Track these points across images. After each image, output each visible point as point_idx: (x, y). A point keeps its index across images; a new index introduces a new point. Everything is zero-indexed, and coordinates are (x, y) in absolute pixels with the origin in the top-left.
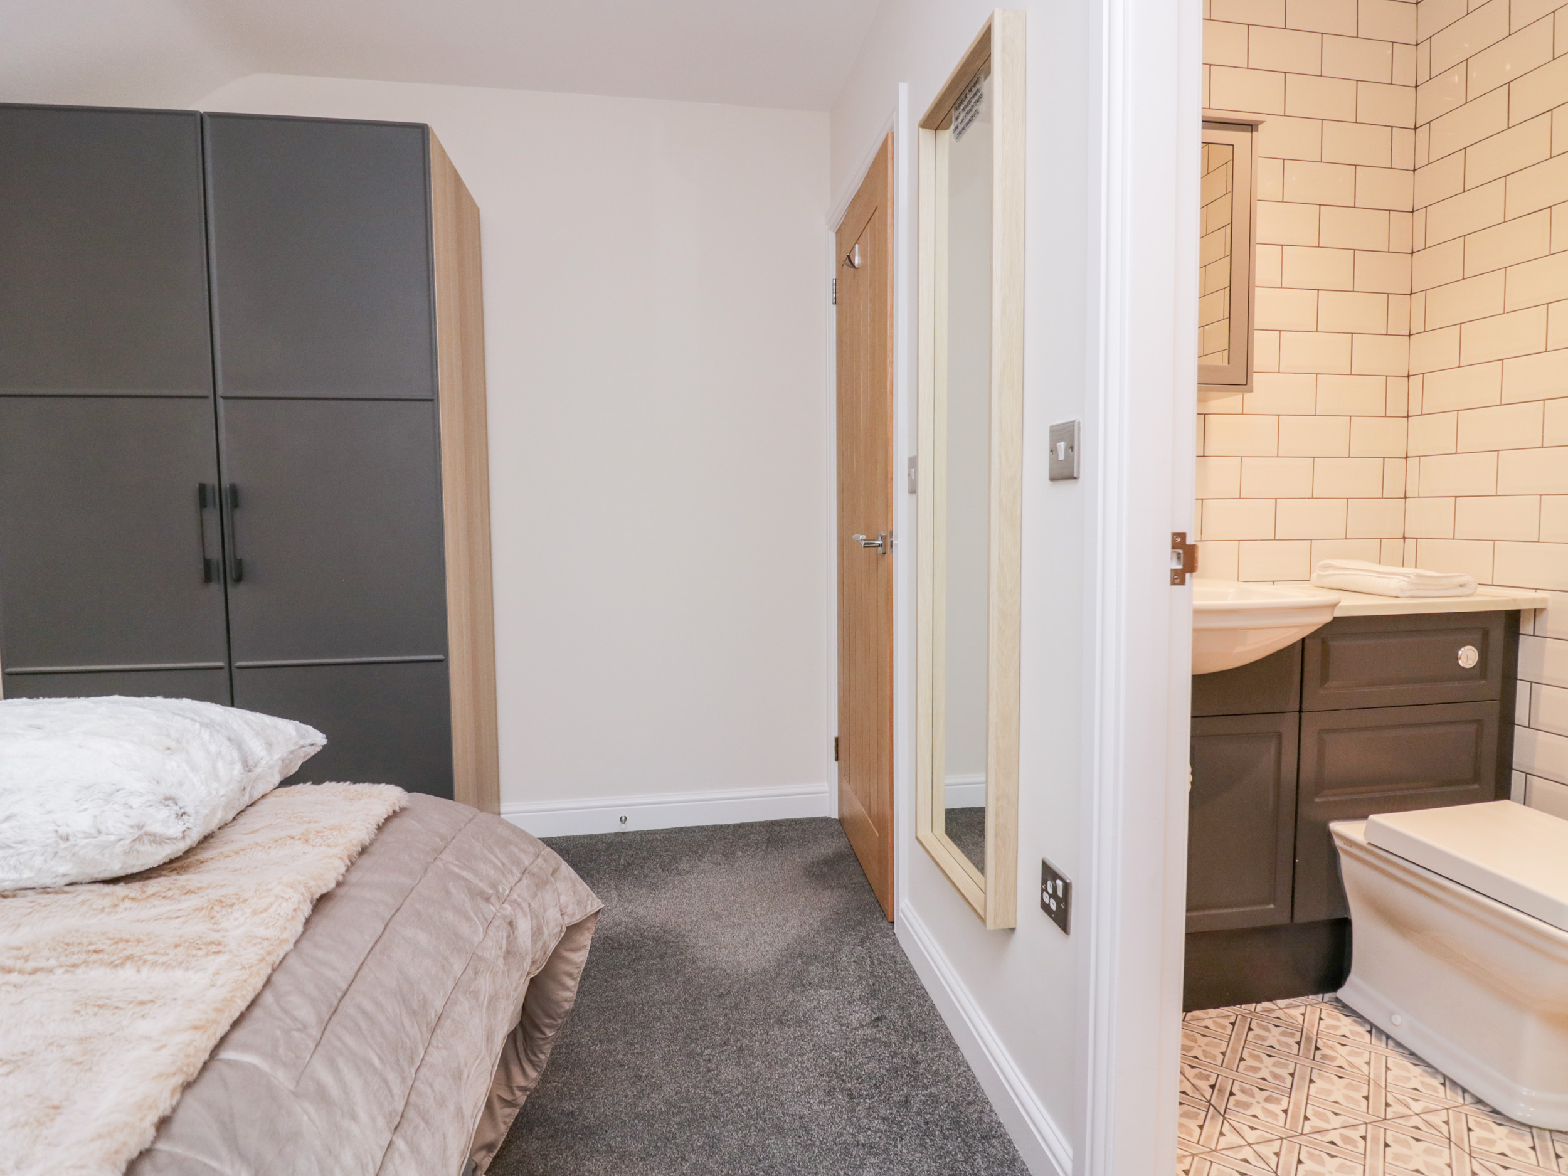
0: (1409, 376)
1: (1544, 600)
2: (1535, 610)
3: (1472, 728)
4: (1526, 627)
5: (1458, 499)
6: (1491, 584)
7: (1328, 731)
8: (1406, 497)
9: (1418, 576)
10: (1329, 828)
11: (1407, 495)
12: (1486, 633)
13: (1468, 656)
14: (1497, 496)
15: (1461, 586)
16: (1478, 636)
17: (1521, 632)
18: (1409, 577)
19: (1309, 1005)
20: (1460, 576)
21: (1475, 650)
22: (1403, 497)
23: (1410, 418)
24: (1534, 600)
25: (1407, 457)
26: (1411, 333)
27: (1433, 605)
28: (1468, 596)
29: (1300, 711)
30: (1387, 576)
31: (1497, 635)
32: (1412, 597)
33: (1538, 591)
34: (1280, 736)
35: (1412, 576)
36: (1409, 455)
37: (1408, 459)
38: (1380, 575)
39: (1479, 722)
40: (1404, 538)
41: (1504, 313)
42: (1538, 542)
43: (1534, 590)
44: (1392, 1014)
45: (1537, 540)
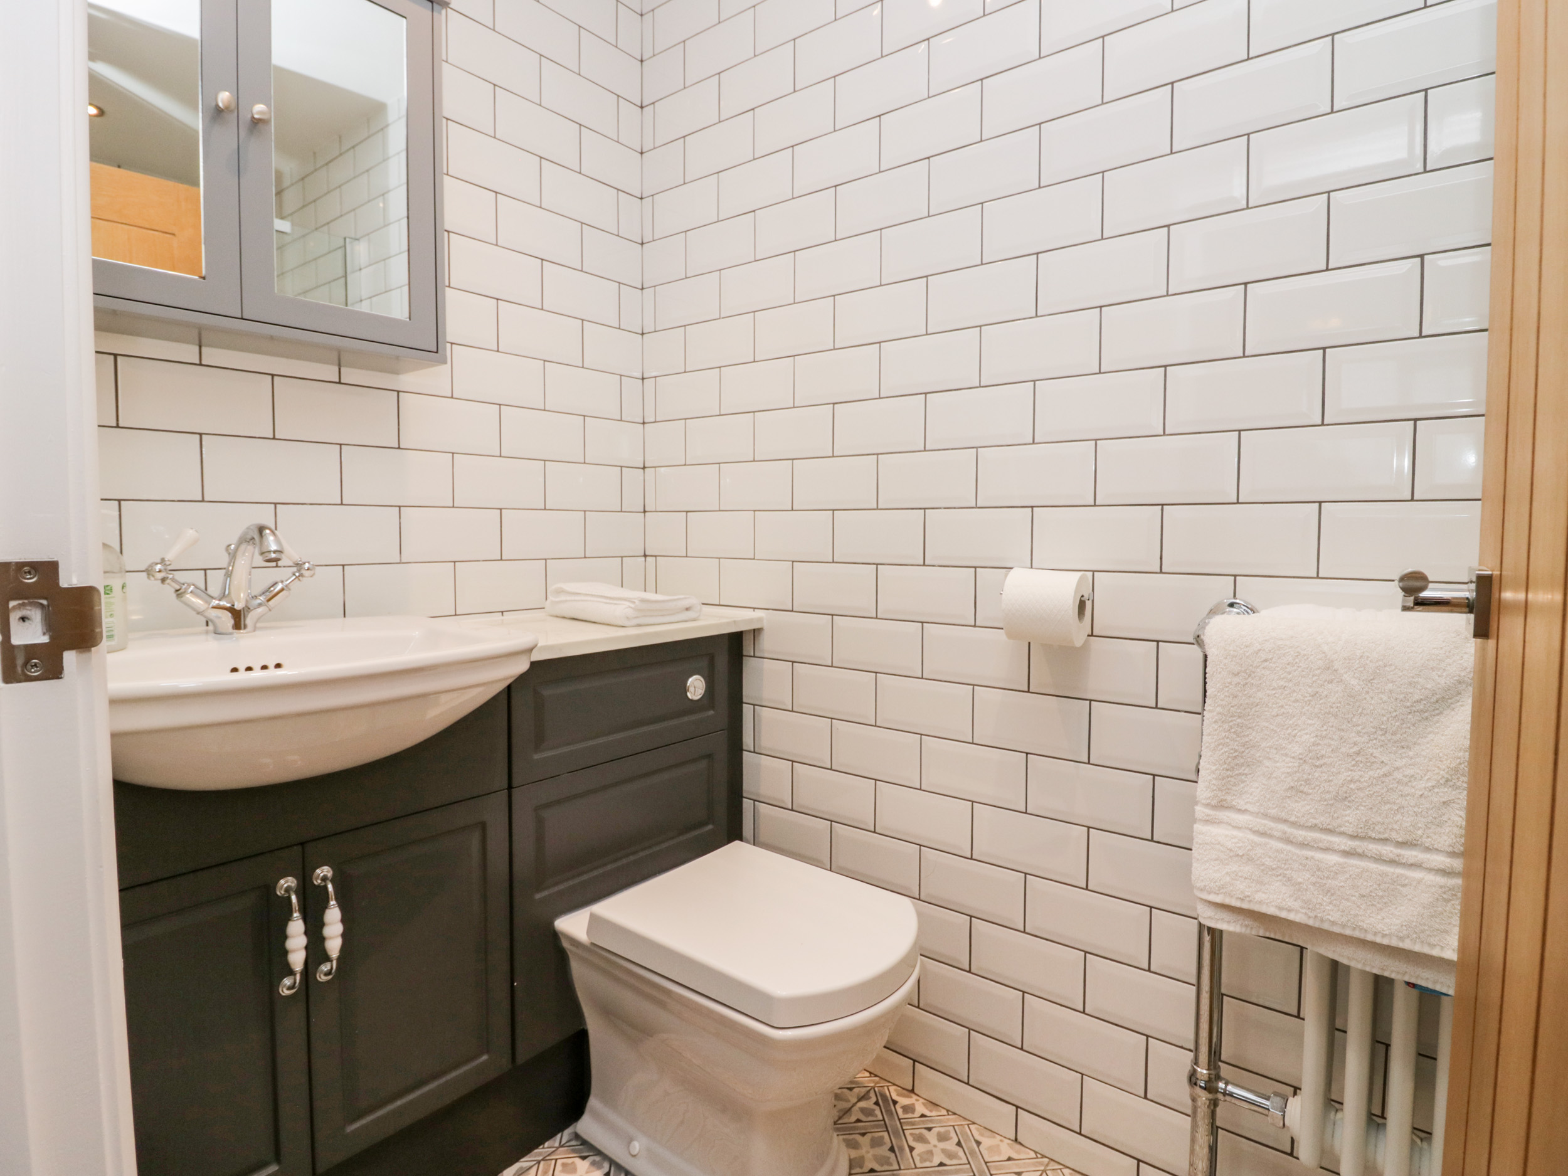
0: (643, 379)
1: (760, 620)
2: (754, 630)
3: (703, 764)
4: (748, 649)
5: (689, 513)
6: (718, 603)
7: (548, 805)
8: (645, 512)
9: (643, 601)
10: (553, 927)
11: (646, 510)
12: (712, 659)
13: (696, 686)
14: (720, 511)
15: (687, 609)
16: (704, 663)
17: (745, 653)
18: (634, 602)
19: (543, 1160)
20: (685, 598)
21: (702, 680)
22: (642, 510)
23: (645, 425)
24: (751, 621)
25: (644, 468)
26: (644, 332)
27: (657, 634)
28: (694, 620)
29: (510, 787)
30: (615, 602)
31: (722, 662)
32: (639, 625)
33: (756, 610)
34: (483, 826)
35: (637, 601)
36: (646, 466)
37: (646, 470)
38: (608, 601)
39: (709, 756)
40: (645, 556)
41: (720, 318)
42: (754, 559)
43: (752, 610)
44: (630, 1140)
45: (753, 557)
